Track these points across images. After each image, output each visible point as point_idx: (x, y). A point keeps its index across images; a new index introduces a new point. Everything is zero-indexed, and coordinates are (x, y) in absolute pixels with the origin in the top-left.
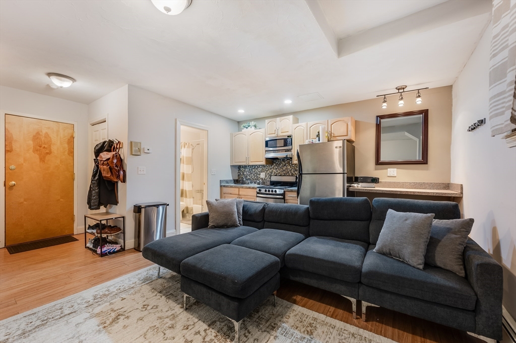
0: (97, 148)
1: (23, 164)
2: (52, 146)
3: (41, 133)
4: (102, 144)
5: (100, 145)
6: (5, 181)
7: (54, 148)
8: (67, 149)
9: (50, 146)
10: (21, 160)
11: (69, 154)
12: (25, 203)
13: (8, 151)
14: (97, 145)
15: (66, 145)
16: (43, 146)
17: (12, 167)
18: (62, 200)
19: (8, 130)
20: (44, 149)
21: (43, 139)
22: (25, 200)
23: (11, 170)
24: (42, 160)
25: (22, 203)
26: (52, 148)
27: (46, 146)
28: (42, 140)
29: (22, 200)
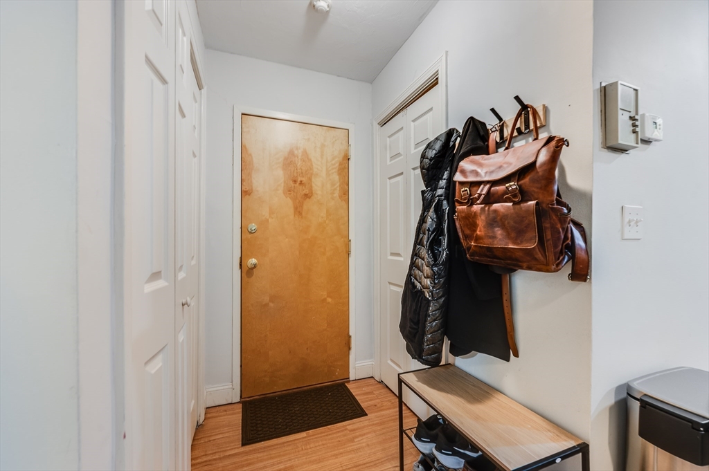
0: (431, 154)
1: (268, 221)
2: (313, 180)
3: (296, 152)
4: (443, 139)
5: (438, 146)
6: (241, 258)
7: (317, 184)
8: (338, 184)
9: (310, 179)
10: (265, 213)
11: (340, 197)
12: (271, 305)
13: (246, 192)
14: (429, 146)
15: (336, 177)
16: (299, 179)
17: (253, 226)
18: (329, 300)
19: (246, 148)
20: (300, 187)
21: (299, 164)
22: (271, 300)
23: (251, 233)
24: (298, 211)
25: (267, 305)
26: (313, 185)
27: (304, 180)
28: (299, 167)
29: (267, 299)
